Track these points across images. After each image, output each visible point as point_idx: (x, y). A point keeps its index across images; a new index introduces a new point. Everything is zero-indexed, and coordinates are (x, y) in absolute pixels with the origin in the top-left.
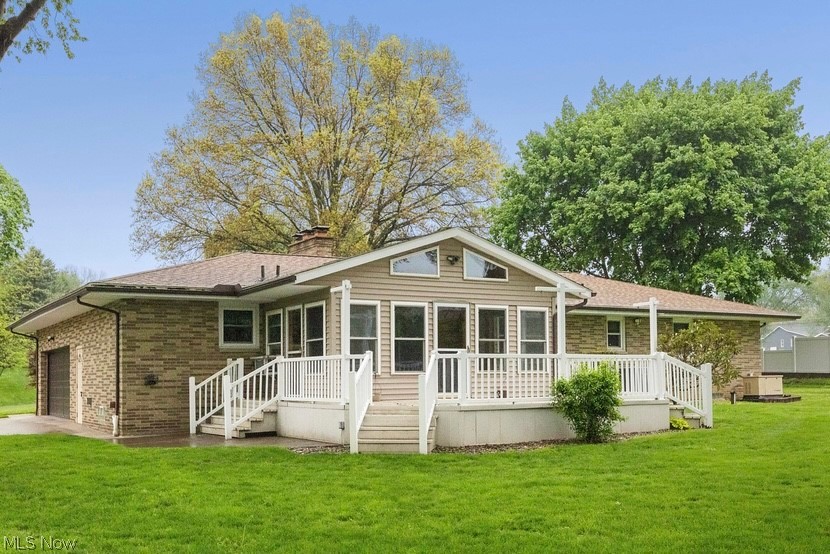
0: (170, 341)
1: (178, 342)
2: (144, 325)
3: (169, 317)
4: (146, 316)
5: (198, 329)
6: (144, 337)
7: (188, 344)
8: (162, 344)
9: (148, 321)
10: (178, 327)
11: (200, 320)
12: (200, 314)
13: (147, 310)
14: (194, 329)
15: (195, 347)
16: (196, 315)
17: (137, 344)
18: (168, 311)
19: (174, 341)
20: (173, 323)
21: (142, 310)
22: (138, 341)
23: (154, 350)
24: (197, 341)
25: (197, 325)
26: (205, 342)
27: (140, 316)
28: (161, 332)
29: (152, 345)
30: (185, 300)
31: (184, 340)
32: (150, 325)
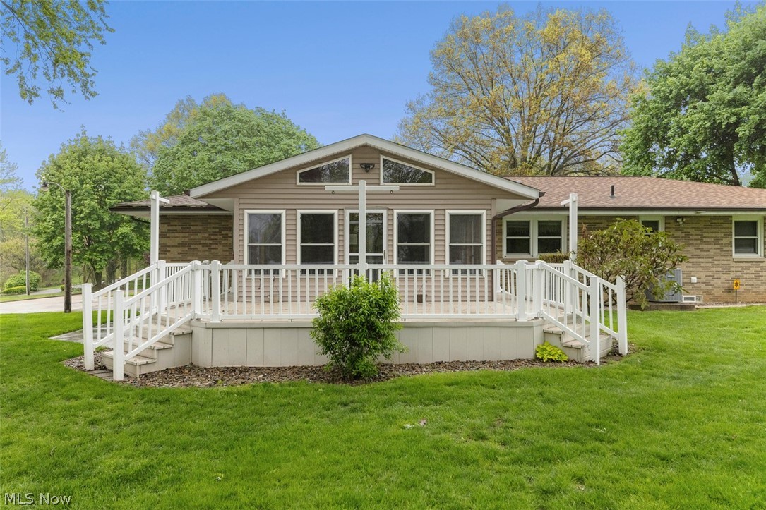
0: (192, 246)
1: (200, 247)
2: (173, 235)
3: (192, 228)
4: (175, 228)
5: (216, 237)
6: (173, 244)
7: (207, 248)
8: (187, 248)
9: (175, 232)
10: (199, 236)
11: (217, 230)
12: (217, 226)
13: (176, 224)
14: (212, 237)
15: (212, 251)
16: (213, 226)
17: (168, 249)
18: (192, 224)
19: (196, 246)
20: (195, 233)
21: (172, 224)
22: (169, 246)
23: (181, 253)
24: (213, 246)
25: (215, 234)
26: (220, 247)
27: (170, 228)
28: (187, 239)
29: (179, 249)
30: (205, 215)
31: (204, 245)
32: (177, 235)
